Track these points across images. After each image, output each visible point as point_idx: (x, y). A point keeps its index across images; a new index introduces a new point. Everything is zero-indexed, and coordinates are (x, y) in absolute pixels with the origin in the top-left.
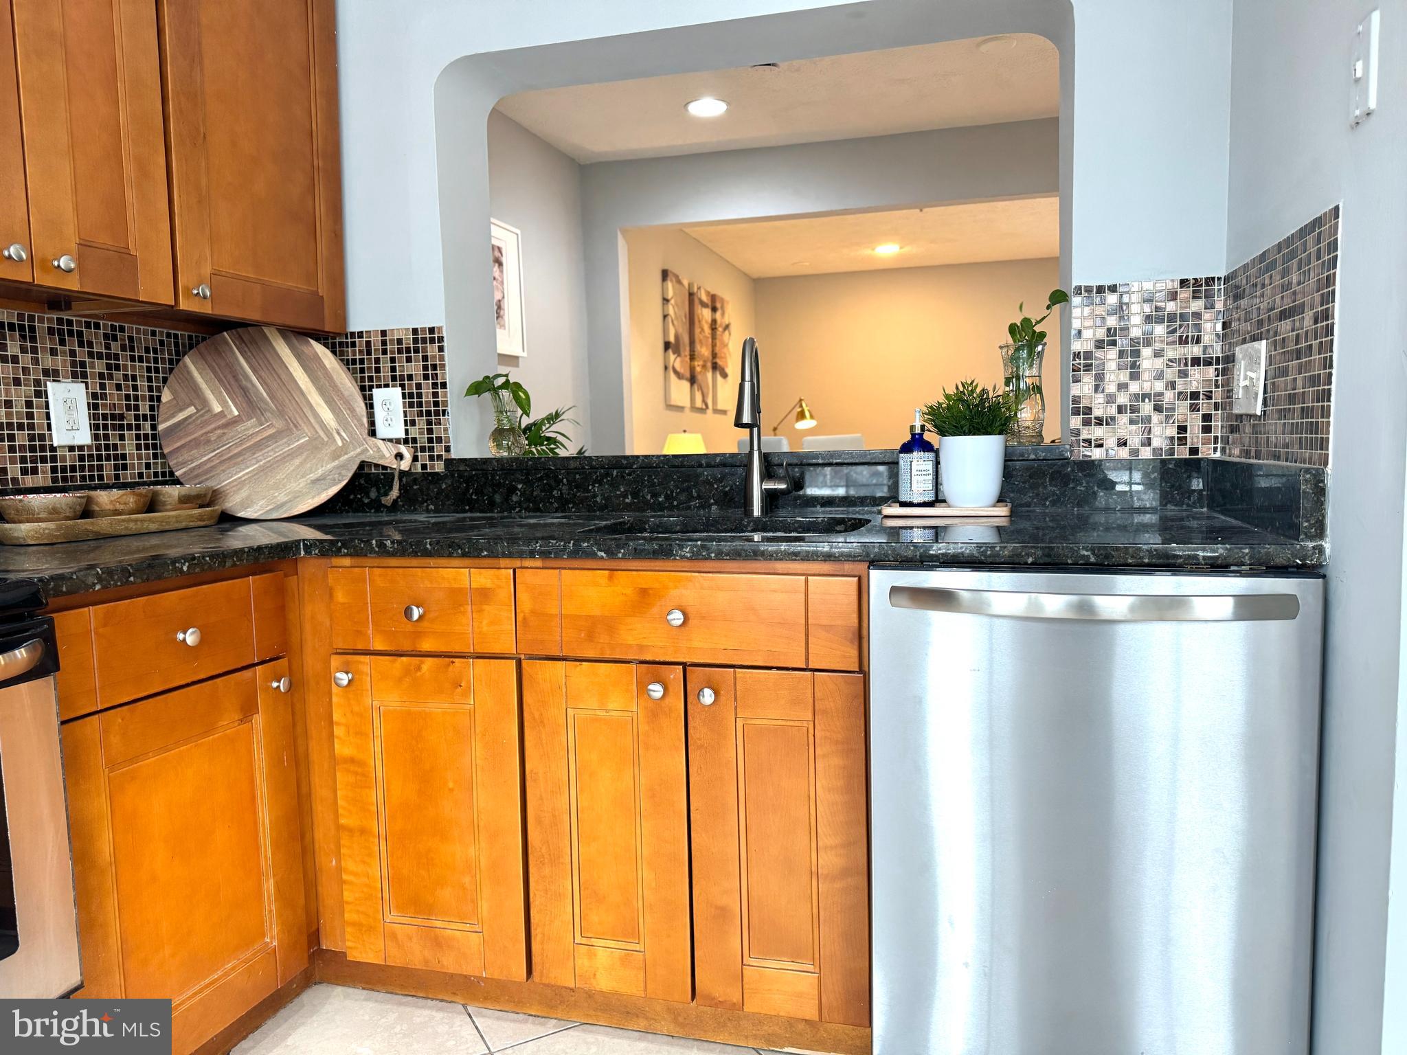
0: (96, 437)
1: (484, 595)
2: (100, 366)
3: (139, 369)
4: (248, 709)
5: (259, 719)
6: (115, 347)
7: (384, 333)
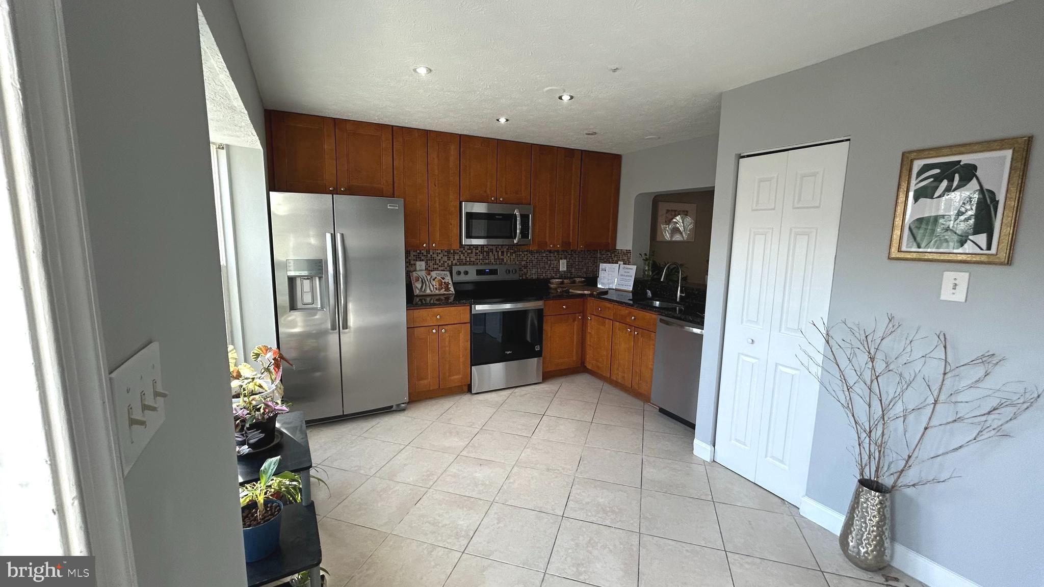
0: (567, 269)
1: (609, 308)
2: (569, 256)
3: (577, 256)
4: (574, 320)
5: (576, 322)
6: (573, 253)
7: (621, 250)
